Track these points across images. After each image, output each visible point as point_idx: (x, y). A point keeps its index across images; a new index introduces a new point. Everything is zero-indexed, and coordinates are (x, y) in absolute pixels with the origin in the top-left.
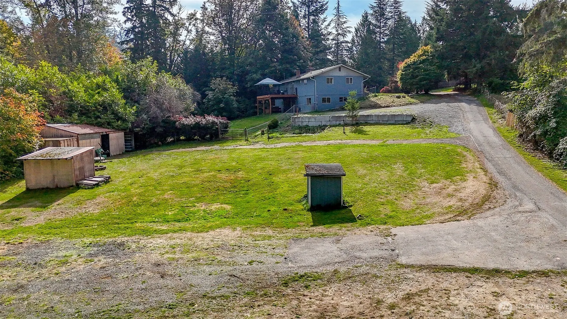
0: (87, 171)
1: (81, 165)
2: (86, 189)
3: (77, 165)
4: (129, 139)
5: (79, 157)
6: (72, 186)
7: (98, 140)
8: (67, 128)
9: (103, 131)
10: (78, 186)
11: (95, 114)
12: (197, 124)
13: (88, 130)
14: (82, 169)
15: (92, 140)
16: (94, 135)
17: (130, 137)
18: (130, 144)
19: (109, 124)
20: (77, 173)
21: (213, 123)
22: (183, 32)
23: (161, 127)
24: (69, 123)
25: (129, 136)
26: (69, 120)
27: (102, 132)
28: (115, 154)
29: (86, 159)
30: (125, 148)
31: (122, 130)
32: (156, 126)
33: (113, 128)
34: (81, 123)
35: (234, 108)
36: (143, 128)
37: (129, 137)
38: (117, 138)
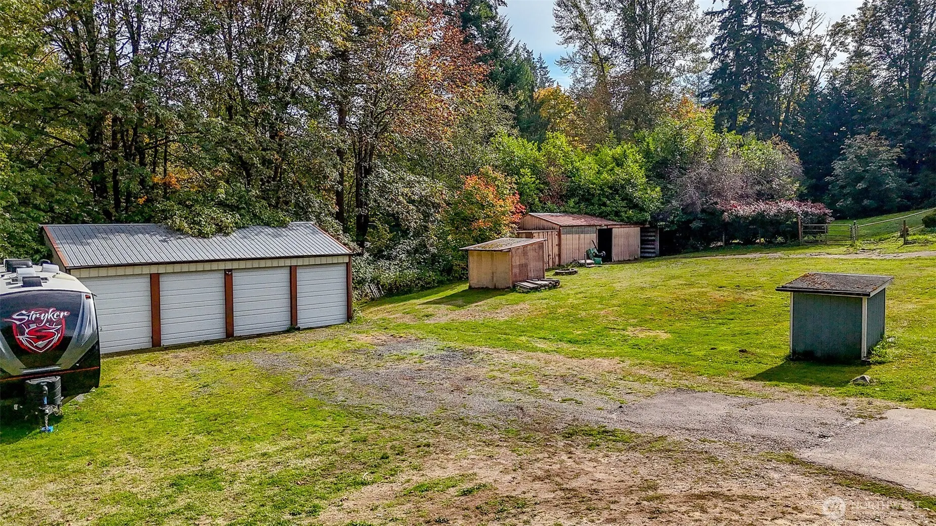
0: (532, 270)
1: (523, 261)
2: (520, 293)
3: (517, 261)
4: (653, 238)
5: (520, 251)
6: (508, 288)
7: (594, 237)
8: (553, 218)
9: (604, 223)
10: (513, 289)
11: (600, 200)
12: (761, 215)
13: (581, 222)
14: (523, 267)
15: (582, 236)
16: (586, 229)
17: (654, 236)
18: (653, 246)
19: (617, 214)
20: (516, 270)
21: (789, 212)
22: (817, 62)
23: (701, 219)
24: (563, 212)
25: (652, 234)
26: (562, 208)
27: (600, 226)
28: (621, 259)
29: (531, 254)
30: (641, 252)
31: (636, 224)
32: (692, 218)
33: (622, 220)
34: (579, 213)
35: (889, 189)
36: (672, 222)
37: (651, 236)
38: (628, 236)
